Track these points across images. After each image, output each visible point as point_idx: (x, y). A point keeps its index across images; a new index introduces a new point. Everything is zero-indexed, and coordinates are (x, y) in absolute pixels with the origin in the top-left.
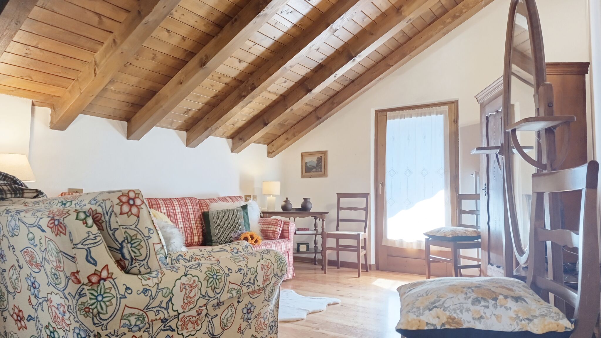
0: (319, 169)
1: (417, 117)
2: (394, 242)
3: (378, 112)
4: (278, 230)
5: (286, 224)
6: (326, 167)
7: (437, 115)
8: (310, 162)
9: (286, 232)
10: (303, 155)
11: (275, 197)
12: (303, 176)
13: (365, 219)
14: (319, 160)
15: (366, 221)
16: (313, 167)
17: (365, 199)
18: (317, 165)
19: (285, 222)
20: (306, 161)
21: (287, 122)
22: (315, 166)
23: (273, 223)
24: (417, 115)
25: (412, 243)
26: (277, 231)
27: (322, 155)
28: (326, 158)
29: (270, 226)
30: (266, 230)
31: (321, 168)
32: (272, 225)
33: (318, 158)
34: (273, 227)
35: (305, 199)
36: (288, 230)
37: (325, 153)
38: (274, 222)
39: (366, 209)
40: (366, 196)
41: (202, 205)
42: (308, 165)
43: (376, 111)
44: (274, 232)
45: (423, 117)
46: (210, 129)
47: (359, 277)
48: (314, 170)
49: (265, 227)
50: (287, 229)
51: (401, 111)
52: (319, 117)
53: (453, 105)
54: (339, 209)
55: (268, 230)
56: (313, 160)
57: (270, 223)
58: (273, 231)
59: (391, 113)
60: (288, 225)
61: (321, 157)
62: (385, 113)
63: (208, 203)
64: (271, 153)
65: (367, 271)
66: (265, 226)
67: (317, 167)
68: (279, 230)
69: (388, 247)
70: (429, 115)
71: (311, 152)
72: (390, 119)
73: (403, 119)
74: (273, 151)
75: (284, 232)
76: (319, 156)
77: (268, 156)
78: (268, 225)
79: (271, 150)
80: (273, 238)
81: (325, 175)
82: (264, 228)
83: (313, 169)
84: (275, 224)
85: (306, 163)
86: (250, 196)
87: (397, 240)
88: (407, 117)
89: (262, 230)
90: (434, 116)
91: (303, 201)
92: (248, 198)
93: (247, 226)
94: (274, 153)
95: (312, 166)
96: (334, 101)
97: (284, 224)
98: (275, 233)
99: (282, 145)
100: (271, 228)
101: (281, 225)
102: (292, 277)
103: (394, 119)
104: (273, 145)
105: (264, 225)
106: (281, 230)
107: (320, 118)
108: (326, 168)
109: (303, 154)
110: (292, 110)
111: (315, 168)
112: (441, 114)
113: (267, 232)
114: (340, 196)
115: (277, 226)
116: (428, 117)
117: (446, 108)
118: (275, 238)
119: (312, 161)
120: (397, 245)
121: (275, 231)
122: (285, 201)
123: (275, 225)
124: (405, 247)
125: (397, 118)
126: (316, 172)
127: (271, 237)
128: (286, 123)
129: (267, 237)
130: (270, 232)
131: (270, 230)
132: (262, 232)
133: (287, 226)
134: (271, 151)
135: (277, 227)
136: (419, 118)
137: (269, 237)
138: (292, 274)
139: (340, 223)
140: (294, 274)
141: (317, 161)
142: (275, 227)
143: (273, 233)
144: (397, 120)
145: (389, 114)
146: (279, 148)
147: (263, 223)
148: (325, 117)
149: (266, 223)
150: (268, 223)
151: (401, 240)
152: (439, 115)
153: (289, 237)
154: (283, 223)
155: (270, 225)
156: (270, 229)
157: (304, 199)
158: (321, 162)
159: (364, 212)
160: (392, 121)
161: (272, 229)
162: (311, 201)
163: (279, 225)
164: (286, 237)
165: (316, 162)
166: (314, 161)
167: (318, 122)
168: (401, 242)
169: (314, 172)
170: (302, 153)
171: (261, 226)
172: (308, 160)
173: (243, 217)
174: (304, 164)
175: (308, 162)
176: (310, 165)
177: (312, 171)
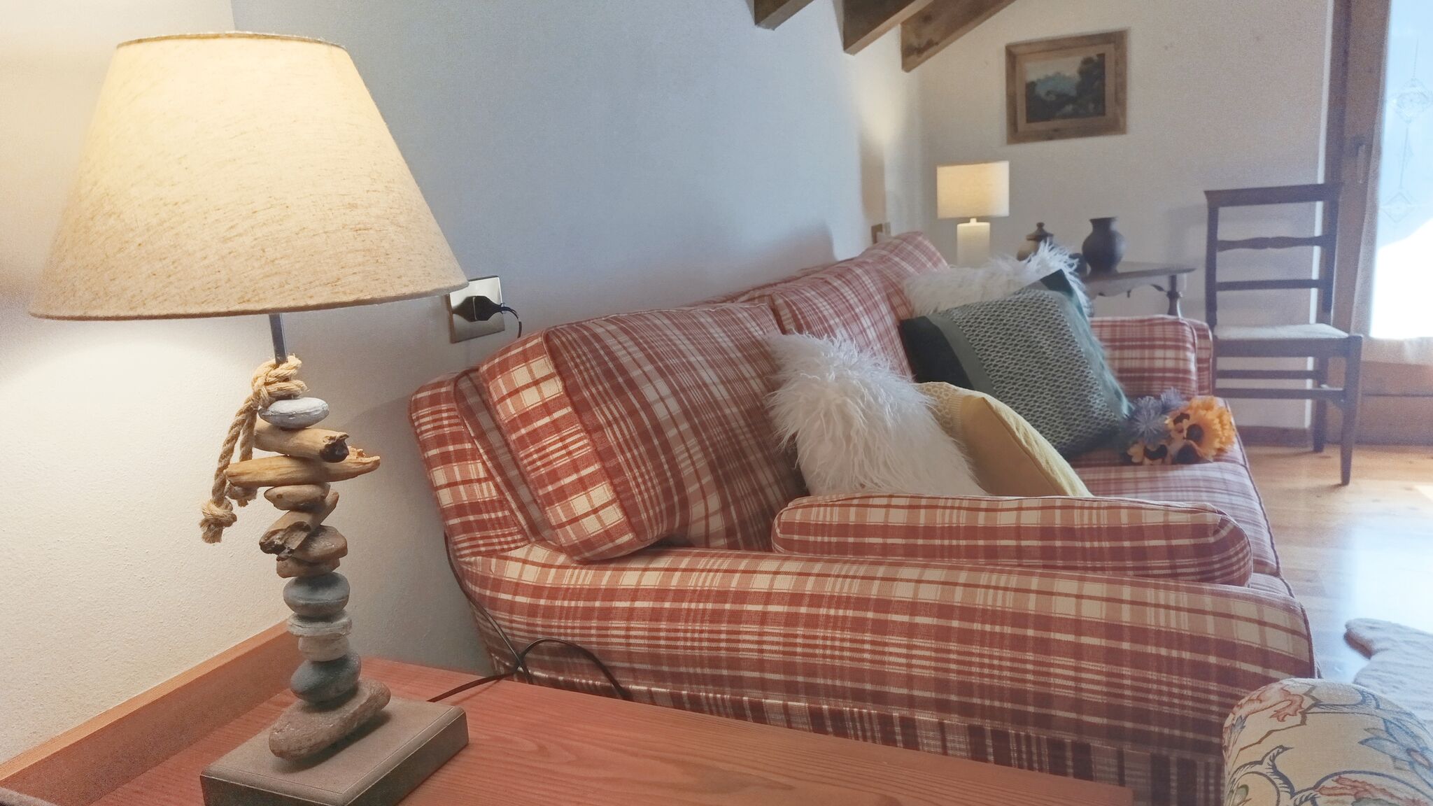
0: (1091, 106)
2: (1398, 347)
6: (1120, 96)
8: (1048, 79)
10: (1013, 56)
11: (987, 224)
12: (1015, 137)
14: (1093, 68)
15: (1322, 285)
16: (1063, 99)
18: (1078, 92)
19: (1198, 330)
20: (1032, 77)
22: (1073, 93)
23: (1165, 340)
27: (1108, 50)
28: (1122, 61)
29: (1159, 353)
30: (1139, 370)
31: (1100, 100)
32: (1164, 347)
33: (1087, 61)
35: (1101, 224)
37: (1116, 39)
39: (1325, 242)
42: (1041, 91)
44: (1183, 376)
48: (1069, 108)
49: (1134, 359)
50: (1204, 354)
55: (1152, 370)
56: (1062, 71)
57: (1153, 339)
61: (1102, 56)
66: (1127, 353)
67: (1080, 96)
68: (1193, 364)
71: (1049, 42)
74: (930, 44)
75: (1201, 370)
76: (1092, 53)
77: (904, 65)
78: (1143, 347)
79: (918, 38)
81: (1115, 126)
82: (1128, 364)
83: (1062, 105)
84: (1178, 340)
85: (1031, 86)
86: (881, 228)
87: (1410, 342)
89: (1121, 370)
91: (1088, 229)
94: (931, 50)
95: (1060, 96)
100: (1163, 359)
105: (1122, 348)
106: (1195, 361)
108: (1121, 102)
109: (1013, 50)
111: (1072, 100)
113: (1151, 379)
114: (1218, 200)
119: (1057, 73)
123: (1177, 348)
126: (1075, 115)
130: (1163, 379)
131: (1164, 370)
134: (917, 43)
141: (1081, 72)
142: (1181, 354)
143: (1176, 379)
147: (1113, 340)
149: (1130, 340)
150: (1142, 340)
155: (1153, 347)
156: (1159, 364)
157: (1093, 221)
158: (1101, 76)
161: (1171, 364)
163: (1190, 343)
165: (1077, 78)
166: (1067, 74)
169: (1065, 117)
170: (1008, 48)
172: (1035, 71)
174: (1021, 91)
175: (1039, 80)
176: (1048, 93)
177: (1057, 115)
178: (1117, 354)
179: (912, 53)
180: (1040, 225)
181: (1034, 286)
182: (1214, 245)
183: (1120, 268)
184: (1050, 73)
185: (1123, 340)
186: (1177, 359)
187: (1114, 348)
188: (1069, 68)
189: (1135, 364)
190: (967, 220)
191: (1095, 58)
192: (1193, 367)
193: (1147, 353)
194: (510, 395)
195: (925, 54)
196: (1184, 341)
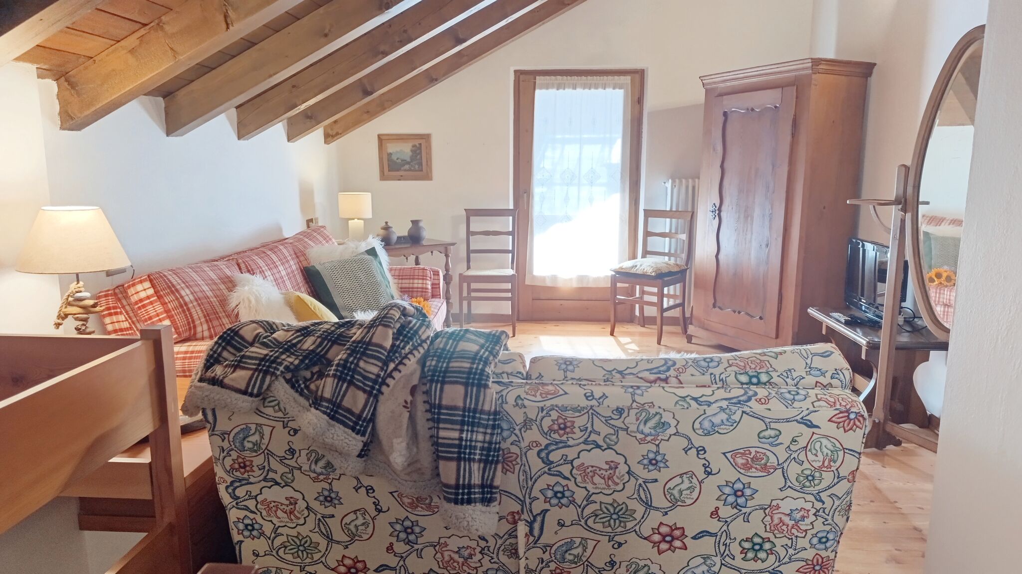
0: (417, 167)
1: (584, 89)
2: (543, 279)
3: (519, 74)
5: (435, 274)
6: (429, 163)
7: (614, 88)
8: (397, 152)
9: (437, 288)
10: (382, 140)
11: (363, 221)
12: (383, 177)
13: (510, 248)
14: (417, 150)
15: (512, 252)
16: (404, 162)
17: (510, 218)
18: (411, 159)
19: (434, 272)
20: (390, 150)
22: (409, 160)
23: (418, 276)
24: (584, 87)
25: (571, 279)
26: (428, 289)
27: (423, 142)
28: (429, 147)
29: (416, 281)
30: (409, 288)
31: (421, 164)
32: (418, 279)
33: (414, 146)
34: (420, 281)
35: (415, 223)
36: (439, 284)
37: (426, 137)
38: (421, 274)
39: (512, 233)
40: (512, 212)
42: (394, 158)
43: (516, 72)
45: (593, 90)
48: (407, 167)
49: (406, 283)
50: (436, 282)
51: (559, 77)
53: (637, 77)
55: (413, 288)
56: (403, 150)
57: (414, 276)
58: (423, 288)
59: (542, 77)
60: (438, 275)
61: (420, 144)
62: (532, 77)
64: (333, 136)
66: (404, 281)
67: (412, 161)
69: (533, 287)
70: (602, 88)
71: (397, 135)
72: (541, 88)
73: (561, 91)
74: (337, 134)
75: (434, 288)
76: (417, 143)
77: (325, 142)
78: (410, 279)
79: (332, 131)
81: (427, 176)
82: (404, 286)
83: (404, 165)
85: (390, 155)
86: (313, 220)
87: (548, 277)
88: (569, 88)
89: (401, 288)
90: (609, 91)
91: (410, 225)
93: (388, 285)
95: (402, 160)
97: (433, 274)
98: (425, 292)
100: (418, 283)
103: (547, 88)
104: (335, 122)
105: (402, 279)
106: (431, 284)
107: (436, 80)
108: (429, 166)
109: (381, 137)
111: (408, 163)
112: (620, 88)
113: (412, 291)
114: (471, 213)
115: (426, 279)
116: (600, 91)
117: (627, 79)
119: (401, 151)
120: (549, 283)
121: (426, 289)
122: (384, 228)
123: (423, 279)
124: (560, 284)
125: (553, 87)
126: (410, 170)
130: (417, 291)
131: (418, 288)
132: (401, 292)
133: (436, 277)
135: (427, 281)
136: (587, 91)
141: (411, 151)
142: (425, 282)
143: (422, 292)
144: (552, 92)
145: (539, 80)
147: (399, 276)
149: (405, 276)
150: (411, 276)
151: (555, 275)
152: (617, 90)
153: (440, 295)
155: (414, 279)
156: (416, 285)
157: (412, 221)
158: (420, 153)
159: (511, 237)
160: (544, 91)
161: (420, 286)
162: (424, 224)
163: (429, 277)
164: (437, 295)
165: (410, 154)
166: (406, 151)
168: (554, 278)
169: (405, 170)
170: (379, 136)
171: (396, 281)
172: (392, 148)
174: (385, 157)
175: (393, 153)
176: (397, 159)
177: (402, 169)
178: (400, 281)
179: (329, 137)
180: (386, 223)
181: (362, 253)
182: (469, 233)
183: (424, 243)
184: (398, 150)
185: (402, 276)
187: (399, 279)
188: (405, 148)
189: (407, 285)
190: (353, 219)
191: (418, 145)
192: (429, 287)
193: (411, 281)
194: (136, 293)
195: (335, 138)
196: (426, 277)
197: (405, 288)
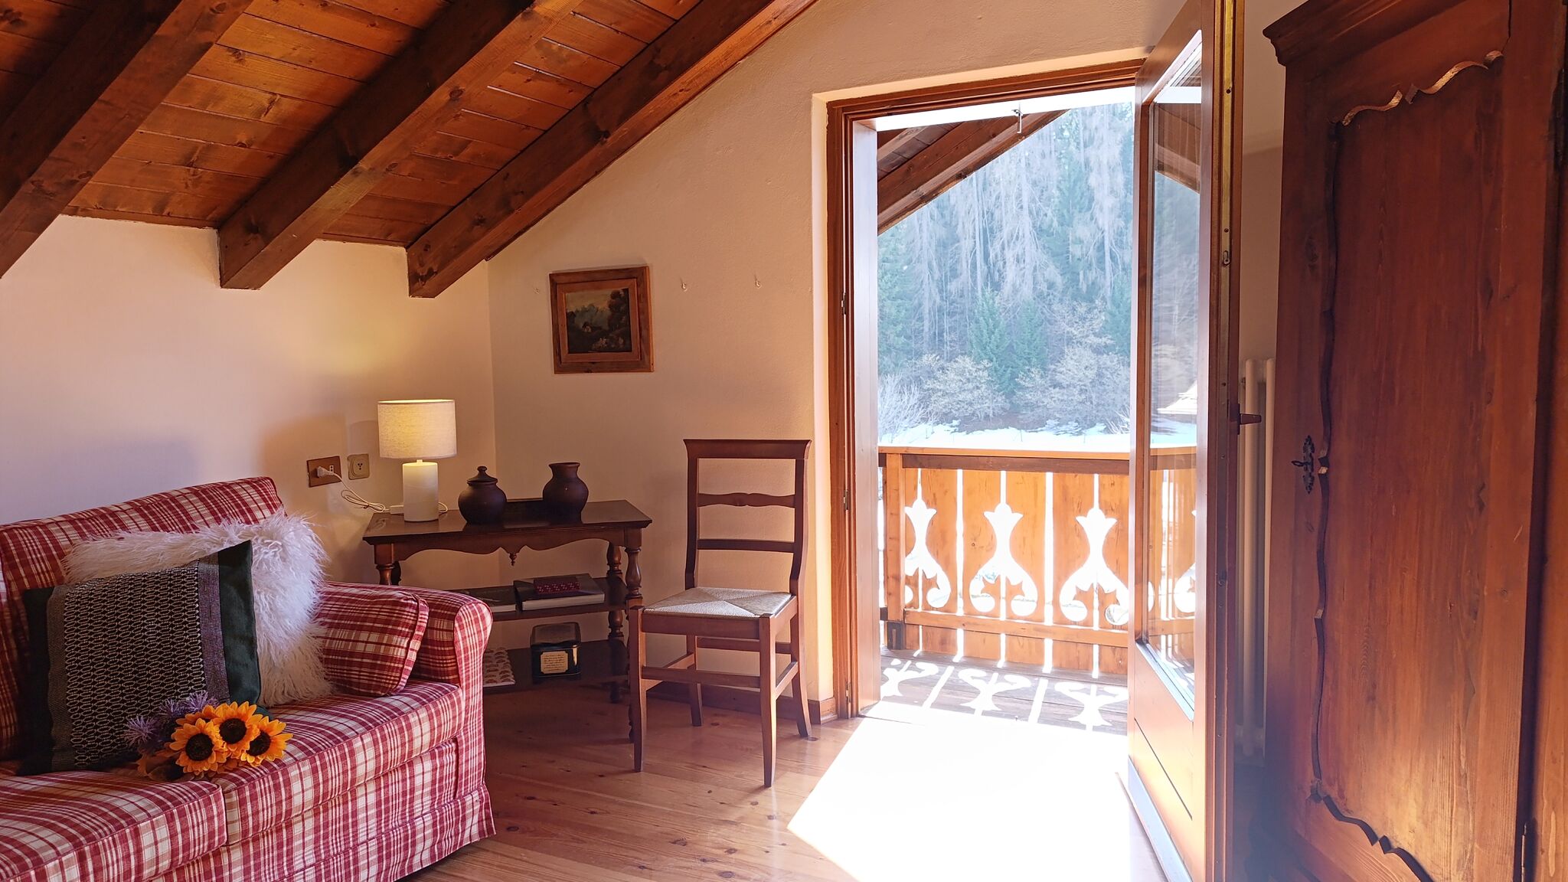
0: (621, 341)
4: (401, 653)
5: (442, 617)
6: (644, 332)
8: (585, 311)
9: (444, 653)
10: (559, 283)
11: (434, 465)
12: (560, 367)
13: (790, 538)
14: (620, 303)
15: (796, 548)
16: (598, 332)
17: (792, 463)
18: (609, 325)
19: (439, 607)
20: (572, 308)
21: (468, 150)
22: (606, 327)
23: (375, 621)
26: (393, 659)
27: (630, 284)
28: (644, 297)
29: (364, 636)
30: (343, 653)
31: (627, 335)
32: (371, 630)
33: (615, 295)
34: (374, 637)
35: (559, 470)
36: (453, 643)
37: (637, 275)
38: (383, 616)
39: (797, 501)
40: (796, 450)
41: (21, 554)
42: (580, 322)
43: (831, 105)
44: (382, 662)
46: (27, 188)
47: (768, 784)
48: (603, 342)
49: (342, 639)
50: (445, 637)
52: (603, 129)
54: (696, 500)
55: (352, 654)
56: (596, 303)
57: (365, 620)
58: (375, 656)
60: (452, 618)
61: (626, 291)
63: (63, 542)
64: (424, 279)
65: (803, 734)
66: (341, 633)
67: (611, 330)
68: (408, 650)
71: (586, 273)
74: (431, 273)
75: (434, 652)
76: (619, 287)
77: (413, 292)
78: (352, 628)
79: (422, 265)
80: (378, 687)
81: (640, 362)
82: (336, 645)
83: (596, 339)
84: (387, 622)
85: (571, 316)
86: (335, 462)
89: (328, 651)
91: (549, 476)
92: (323, 471)
93: (241, 649)
94: (435, 279)
95: (594, 328)
96: (657, 61)
97: (431, 615)
98: (382, 667)
99: (463, 246)
100: (367, 642)
101: (413, 627)
102: (481, 833)
104: (427, 248)
105: (338, 626)
106: (416, 645)
107: (607, 134)
109: (556, 279)
110: (456, 94)
113: (351, 663)
114: (700, 449)
115: (394, 632)
118: (384, 689)
119: (592, 305)
121: (386, 658)
122: (472, 483)
123: (383, 631)
126: (608, 349)
127: (369, 687)
128: (463, 157)
129: (351, 683)
130: (361, 665)
131: (363, 655)
132: (326, 662)
133: (444, 624)
134: (422, 271)
135: (396, 639)
137: (359, 685)
138: (480, 821)
139: (702, 554)
140: (488, 818)
141: (610, 306)
142: (385, 638)
143: (373, 666)
146: (455, 256)
147: (335, 617)
148: (625, 128)
149: (349, 618)
150: (356, 619)
153: (457, 671)
154: (425, 615)
155: (361, 629)
156: (360, 647)
157: (555, 468)
158: (626, 312)
159: (791, 512)
161: (370, 649)
162: (581, 474)
163: (406, 625)
164: (446, 675)
165: (608, 313)
166: (600, 307)
167: (597, 150)
169: (600, 350)
170: (553, 277)
171: (322, 631)
172: (577, 301)
173: (217, 611)
174: (563, 321)
175: (577, 311)
176: (585, 325)
177: (594, 347)
178: (331, 633)
179: (418, 280)
180: (482, 470)
184: (587, 304)
186: (379, 644)
187: (331, 626)
188: (600, 300)
189: (341, 646)
190: (416, 460)
191: (622, 293)
192: (403, 653)
193: (354, 634)
195: (431, 282)
197: (336, 652)
